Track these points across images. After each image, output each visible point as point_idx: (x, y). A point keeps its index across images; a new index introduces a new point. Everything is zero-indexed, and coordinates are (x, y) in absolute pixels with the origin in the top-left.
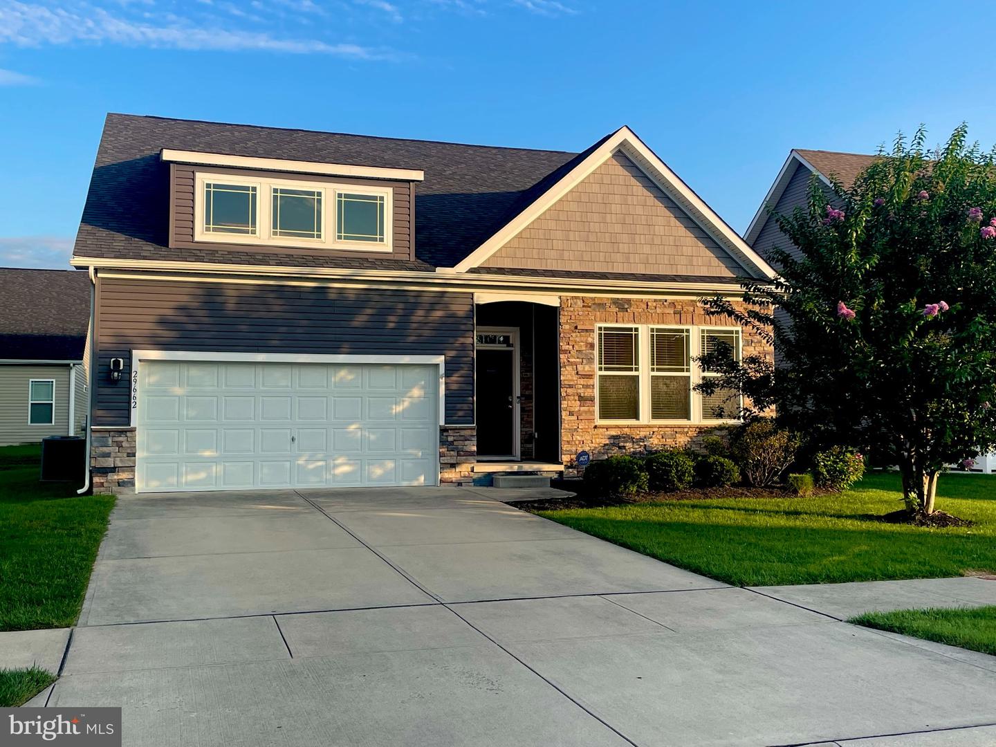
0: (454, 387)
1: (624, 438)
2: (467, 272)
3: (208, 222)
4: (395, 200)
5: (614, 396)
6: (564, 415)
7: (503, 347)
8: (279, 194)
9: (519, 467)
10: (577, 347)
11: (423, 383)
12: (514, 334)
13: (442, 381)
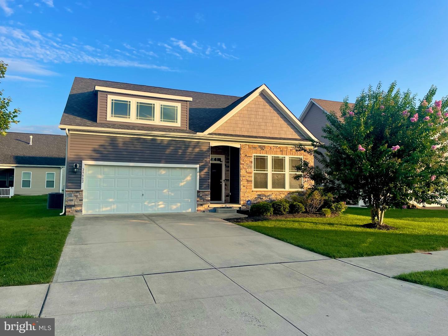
0: (203, 176)
1: (262, 195)
2: (208, 134)
3: (112, 114)
4: (182, 108)
5: (259, 180)
6: (241, 187)
7: (219, 162)
8: (139, 104)
9: (225, 205)
10: (246, 163)
11: (191, 175)
12: (223, 157)
13: (198, 174)
